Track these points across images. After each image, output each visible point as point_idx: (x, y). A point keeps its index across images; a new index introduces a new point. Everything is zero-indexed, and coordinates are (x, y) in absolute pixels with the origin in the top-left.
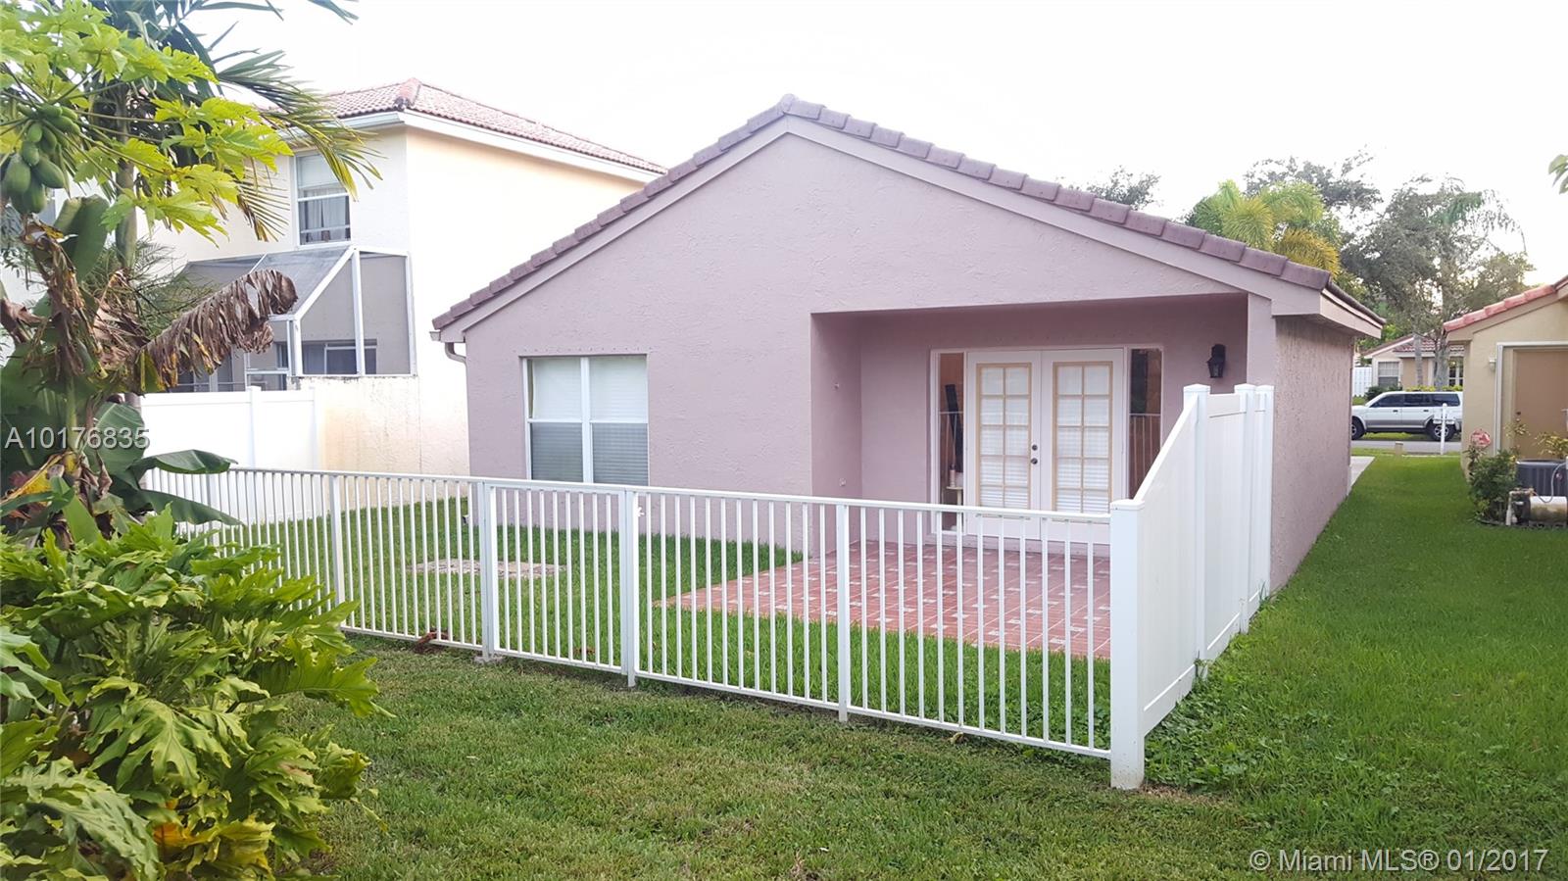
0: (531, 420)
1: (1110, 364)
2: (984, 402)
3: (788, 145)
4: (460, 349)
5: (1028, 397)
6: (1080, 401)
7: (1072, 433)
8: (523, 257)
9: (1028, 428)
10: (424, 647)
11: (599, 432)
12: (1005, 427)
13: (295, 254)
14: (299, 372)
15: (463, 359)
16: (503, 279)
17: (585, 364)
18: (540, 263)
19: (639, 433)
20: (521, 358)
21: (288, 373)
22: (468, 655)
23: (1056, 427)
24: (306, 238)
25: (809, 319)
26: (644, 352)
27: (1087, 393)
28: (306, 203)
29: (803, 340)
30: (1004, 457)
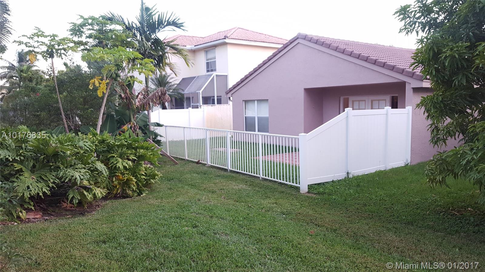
0: (245, 116)
1: (385, 100)
3: (299, 45)
4: (231, 98)
5: (365, 109)
8: (243, 76)
10: (198, 163)
11: (259, 119)
13: (206, 75)
14: (201, 104)
15: (232, 101)
16: (239, 82)
17: (256, 102)
18: (246, 77)
19: (266, 119)
20: (243, 101)
21: (199, 105)
22: (205, 165)
24: (208, 71)
25: (303, 90)
26: (267, 99)
27: (379, 107)
28: (208, 62)
29: (301, 96)
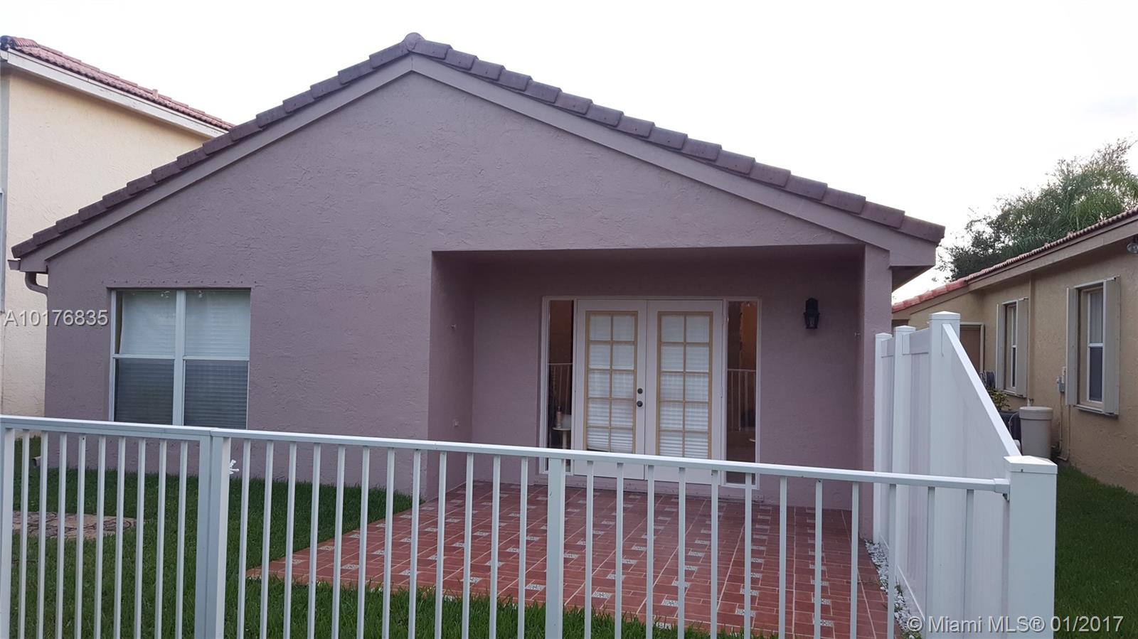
0: (117, 356)
1: (710, 315)
2: (592, 347)
3: (412, 84)
5: (635, 343)
6: (682, 348)
7: (673, 378)
9: (634, 372)
11: (194, 370)
12: (611, 372)
15: (43, 290)
17: (181, 299)
18: (136, 192)
19: (238, 371)
20: (110, 290)
23: (660, 373)
25: (430, 257)
26: (249, 286)
27: (688, 341)
30: (609, 400)
